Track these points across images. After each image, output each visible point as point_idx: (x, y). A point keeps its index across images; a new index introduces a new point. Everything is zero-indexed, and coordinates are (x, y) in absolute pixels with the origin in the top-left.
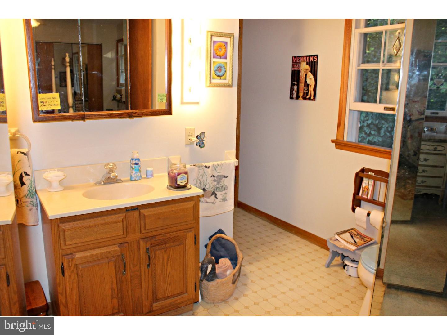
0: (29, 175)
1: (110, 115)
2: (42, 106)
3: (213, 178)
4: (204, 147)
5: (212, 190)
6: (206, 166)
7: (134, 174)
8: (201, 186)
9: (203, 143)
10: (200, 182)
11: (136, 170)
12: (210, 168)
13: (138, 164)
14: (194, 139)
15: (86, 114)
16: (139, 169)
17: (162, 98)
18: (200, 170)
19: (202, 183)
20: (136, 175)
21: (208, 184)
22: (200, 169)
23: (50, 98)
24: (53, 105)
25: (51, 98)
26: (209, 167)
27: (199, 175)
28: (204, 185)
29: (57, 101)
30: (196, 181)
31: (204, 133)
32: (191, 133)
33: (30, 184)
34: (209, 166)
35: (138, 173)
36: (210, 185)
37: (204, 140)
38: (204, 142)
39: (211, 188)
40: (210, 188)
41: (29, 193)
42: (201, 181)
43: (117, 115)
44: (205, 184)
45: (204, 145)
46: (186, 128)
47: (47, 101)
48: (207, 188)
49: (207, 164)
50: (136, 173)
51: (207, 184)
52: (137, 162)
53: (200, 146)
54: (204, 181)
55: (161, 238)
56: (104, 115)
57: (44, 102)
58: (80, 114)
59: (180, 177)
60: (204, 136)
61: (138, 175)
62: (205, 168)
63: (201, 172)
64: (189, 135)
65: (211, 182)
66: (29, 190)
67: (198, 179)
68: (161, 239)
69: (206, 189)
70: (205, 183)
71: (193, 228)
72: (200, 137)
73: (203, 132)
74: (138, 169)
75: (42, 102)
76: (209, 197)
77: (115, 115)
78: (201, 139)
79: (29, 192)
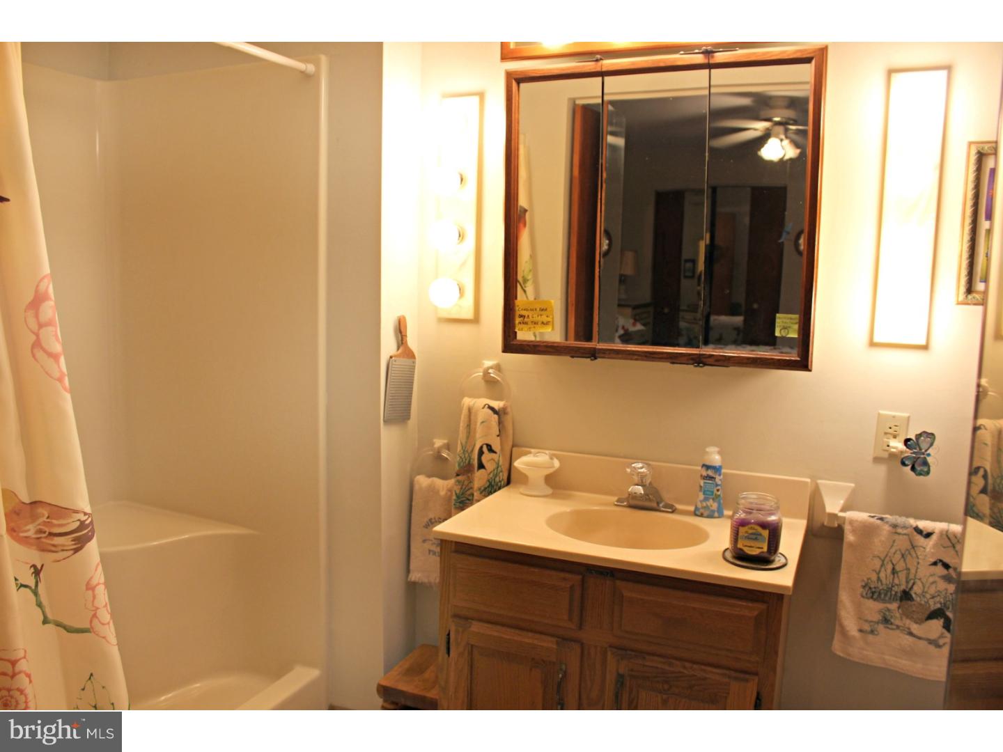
0: (495, 452)
1: (648, 355)
2: (520, 323)
3: (940, 570)
4: (928, 473)
5: (931, 602)
6: (918, 531)
7: (701, 501)
8: (896, 581)
9: (925, 463)
10: (893, 569)
11: (708, 493)
12: (934, 537)
13: (712, 478)
14: (897, 445)
15: (597, 347)
16: (715, 491)
17: (786, 325)
18: (896, 537)
19: (902, 576)
20: (704, 504)
21: (919, 583)
22: (896, 533)
23: (536, 309)
24: (540, 323)
25: (538, 309)
26: (928, 535)
27: (893, 550)
28: (907, 582)
29: (547, 316)
30: (877, 563)
31: (932, 434)
32: (894, 428)
33: (494, 470)
34: (930, 531)
35: (711, 500)
36: (924, 587)
37: (929, 455)
38: (929, 459)
39: (928, 596)
40: (924, 596)
41: (488, 487)
42: (897, 568)
43: (665, 356)
44: (912, 581)
45: (929, 470)
46: (879, 414)
47: (530, 313)
48: (915, 593)
49: (924, 524)
50: (706, 499)
51: (917, 580)
52: (710, 473)
53: (913, 469)
54: (908, 569)
55: (659, 666)
56: (636, 355)
57: (524, 316)
58: (586, 346)
59: (746, 532)
60: (932, 445)
61: (709, 504)
62: (915, 533)
63: (902, 543)
64: (886, 433)
65: (931, 580)
66: (489, 481)
67: (887, 559)
68: (657, 668)
69: (914, 596)
70: (911, 576)
71: (756, 674)
72: (918, 444)
73: (929, 431)
74: (713, 492)
75: (521, 316)
76: (919, 622)
77: (661, 356)
78: (921, 449)
79: (488, 484)
